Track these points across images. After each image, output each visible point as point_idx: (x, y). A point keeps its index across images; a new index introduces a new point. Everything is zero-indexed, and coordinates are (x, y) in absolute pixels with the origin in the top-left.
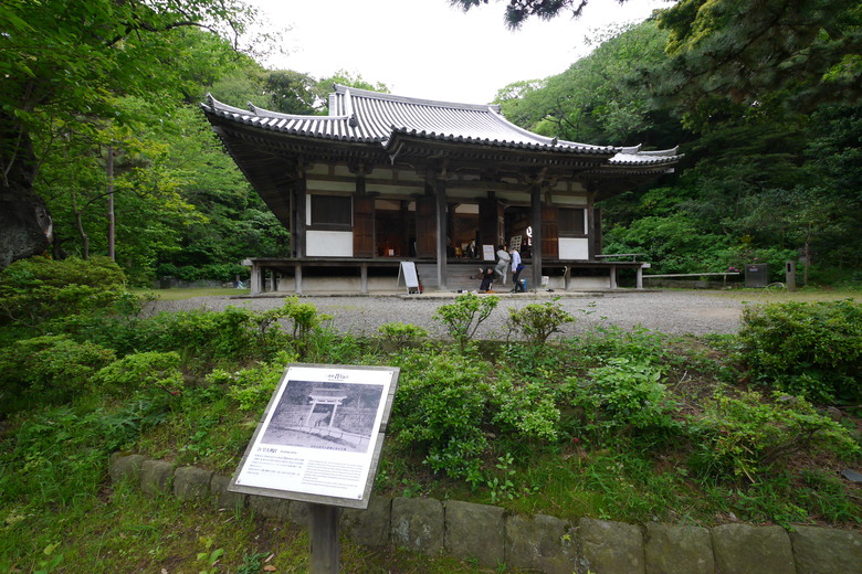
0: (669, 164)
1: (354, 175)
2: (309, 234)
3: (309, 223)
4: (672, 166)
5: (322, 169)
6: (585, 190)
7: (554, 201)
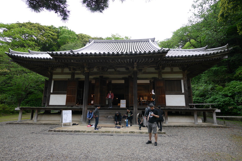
0: (223, 54)
1: (70, 72)
2: (52, 96)
3: (52, 91)
4: (225, 55)
5: (59, 70)
6: (181, 70)
7: (163, 77)
